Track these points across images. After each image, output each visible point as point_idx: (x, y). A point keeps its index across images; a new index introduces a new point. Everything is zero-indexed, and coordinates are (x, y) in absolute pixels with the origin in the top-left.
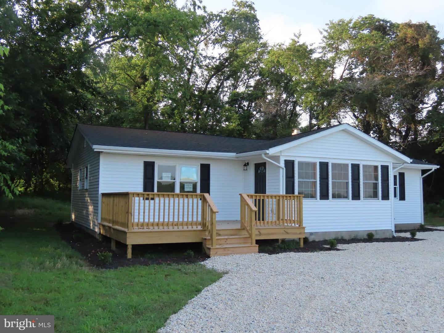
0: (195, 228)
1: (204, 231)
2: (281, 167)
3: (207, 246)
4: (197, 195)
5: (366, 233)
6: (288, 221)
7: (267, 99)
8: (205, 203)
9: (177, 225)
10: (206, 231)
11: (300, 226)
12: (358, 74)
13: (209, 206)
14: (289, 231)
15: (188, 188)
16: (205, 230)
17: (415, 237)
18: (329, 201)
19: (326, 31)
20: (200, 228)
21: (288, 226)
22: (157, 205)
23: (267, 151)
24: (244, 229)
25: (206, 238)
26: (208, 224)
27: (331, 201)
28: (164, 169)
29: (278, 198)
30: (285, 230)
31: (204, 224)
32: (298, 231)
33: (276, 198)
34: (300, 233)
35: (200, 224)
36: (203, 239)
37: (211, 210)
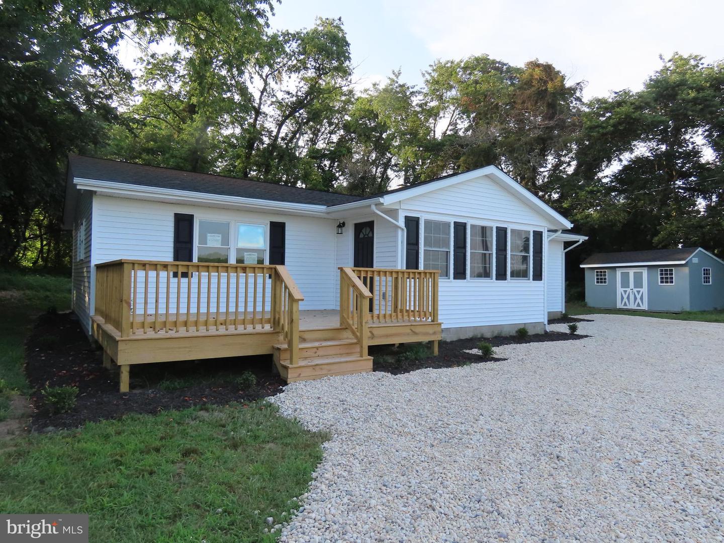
0: (259, 328)
1: (275, 333)
2: (400, 228)
3: (282, 362)
4: (263, 268)
5: (516, 329)
6: (417, 314)
7: (353, 158)
8: (278, 283)
9: (224, 323)
10: (280, 334)
11: (433, 321)
12: (463, 130)
13: (286, 287)
14: (417, 330)
15: (251, 260)
16: (278, 333)
17: (575, 333)
18: (465, 280)
19: (429, 74)
20: (268, 328)
21: (415, 321)
23: (381, 200)
24: (347, 328)
25: (279, 346)
26: (284, 321)
27: (469, 282)
28: (210, 228)
29: (394, 275)
30: (412, 328)
31: (275, 322)
32: (430, 330)
33: (392, 276)
34: (434, 333)
35: (268, 321)
36: (273, 348)
37: (290, 295)
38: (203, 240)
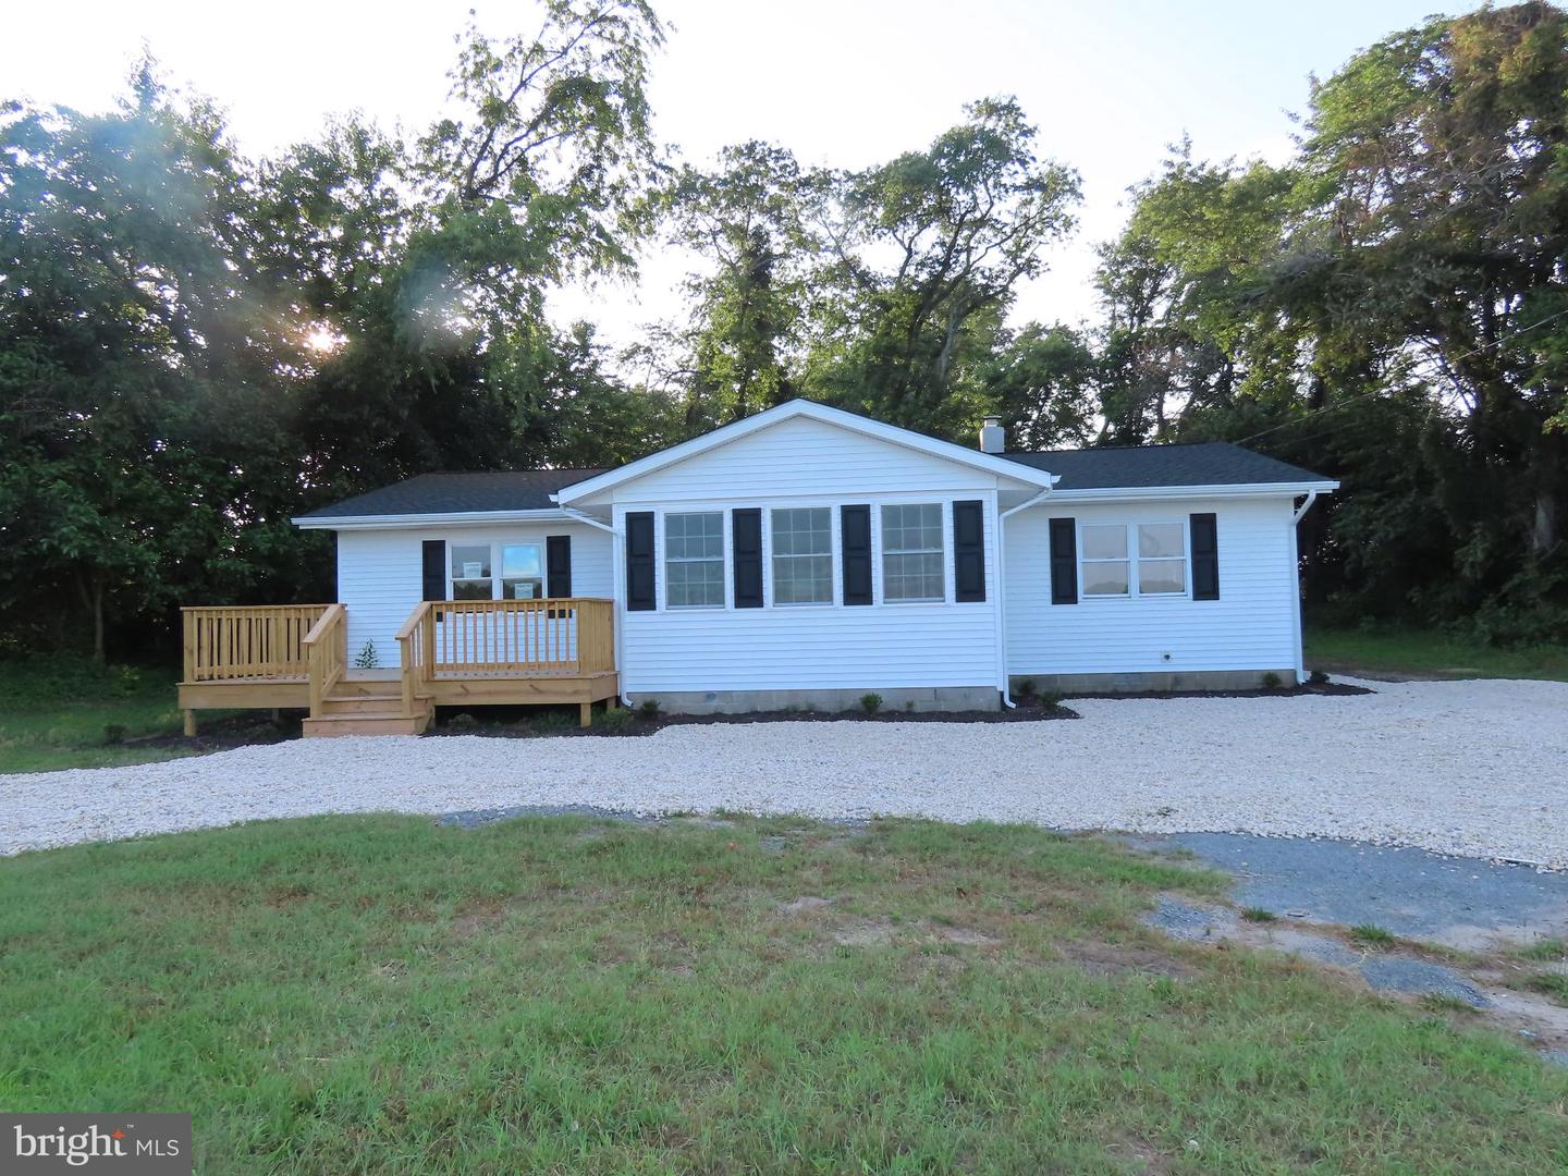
2: (613, 533)
5: (863, 695)
15: (523, 592)
18: (762, 609)
22: (450, 631)
27: (771, 611)
28: (463, 555)
30: (533, 683)
38: (458, 573)
